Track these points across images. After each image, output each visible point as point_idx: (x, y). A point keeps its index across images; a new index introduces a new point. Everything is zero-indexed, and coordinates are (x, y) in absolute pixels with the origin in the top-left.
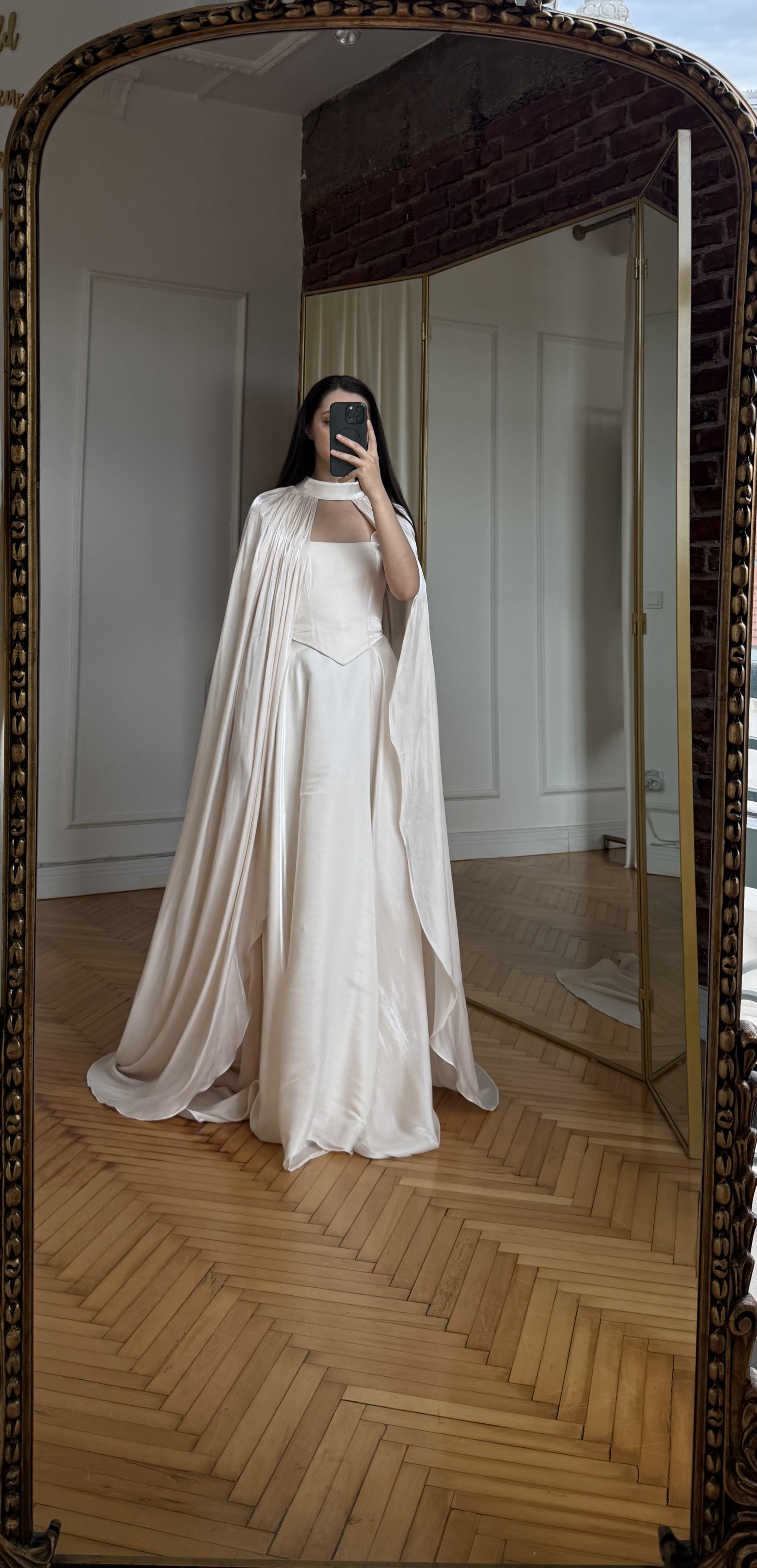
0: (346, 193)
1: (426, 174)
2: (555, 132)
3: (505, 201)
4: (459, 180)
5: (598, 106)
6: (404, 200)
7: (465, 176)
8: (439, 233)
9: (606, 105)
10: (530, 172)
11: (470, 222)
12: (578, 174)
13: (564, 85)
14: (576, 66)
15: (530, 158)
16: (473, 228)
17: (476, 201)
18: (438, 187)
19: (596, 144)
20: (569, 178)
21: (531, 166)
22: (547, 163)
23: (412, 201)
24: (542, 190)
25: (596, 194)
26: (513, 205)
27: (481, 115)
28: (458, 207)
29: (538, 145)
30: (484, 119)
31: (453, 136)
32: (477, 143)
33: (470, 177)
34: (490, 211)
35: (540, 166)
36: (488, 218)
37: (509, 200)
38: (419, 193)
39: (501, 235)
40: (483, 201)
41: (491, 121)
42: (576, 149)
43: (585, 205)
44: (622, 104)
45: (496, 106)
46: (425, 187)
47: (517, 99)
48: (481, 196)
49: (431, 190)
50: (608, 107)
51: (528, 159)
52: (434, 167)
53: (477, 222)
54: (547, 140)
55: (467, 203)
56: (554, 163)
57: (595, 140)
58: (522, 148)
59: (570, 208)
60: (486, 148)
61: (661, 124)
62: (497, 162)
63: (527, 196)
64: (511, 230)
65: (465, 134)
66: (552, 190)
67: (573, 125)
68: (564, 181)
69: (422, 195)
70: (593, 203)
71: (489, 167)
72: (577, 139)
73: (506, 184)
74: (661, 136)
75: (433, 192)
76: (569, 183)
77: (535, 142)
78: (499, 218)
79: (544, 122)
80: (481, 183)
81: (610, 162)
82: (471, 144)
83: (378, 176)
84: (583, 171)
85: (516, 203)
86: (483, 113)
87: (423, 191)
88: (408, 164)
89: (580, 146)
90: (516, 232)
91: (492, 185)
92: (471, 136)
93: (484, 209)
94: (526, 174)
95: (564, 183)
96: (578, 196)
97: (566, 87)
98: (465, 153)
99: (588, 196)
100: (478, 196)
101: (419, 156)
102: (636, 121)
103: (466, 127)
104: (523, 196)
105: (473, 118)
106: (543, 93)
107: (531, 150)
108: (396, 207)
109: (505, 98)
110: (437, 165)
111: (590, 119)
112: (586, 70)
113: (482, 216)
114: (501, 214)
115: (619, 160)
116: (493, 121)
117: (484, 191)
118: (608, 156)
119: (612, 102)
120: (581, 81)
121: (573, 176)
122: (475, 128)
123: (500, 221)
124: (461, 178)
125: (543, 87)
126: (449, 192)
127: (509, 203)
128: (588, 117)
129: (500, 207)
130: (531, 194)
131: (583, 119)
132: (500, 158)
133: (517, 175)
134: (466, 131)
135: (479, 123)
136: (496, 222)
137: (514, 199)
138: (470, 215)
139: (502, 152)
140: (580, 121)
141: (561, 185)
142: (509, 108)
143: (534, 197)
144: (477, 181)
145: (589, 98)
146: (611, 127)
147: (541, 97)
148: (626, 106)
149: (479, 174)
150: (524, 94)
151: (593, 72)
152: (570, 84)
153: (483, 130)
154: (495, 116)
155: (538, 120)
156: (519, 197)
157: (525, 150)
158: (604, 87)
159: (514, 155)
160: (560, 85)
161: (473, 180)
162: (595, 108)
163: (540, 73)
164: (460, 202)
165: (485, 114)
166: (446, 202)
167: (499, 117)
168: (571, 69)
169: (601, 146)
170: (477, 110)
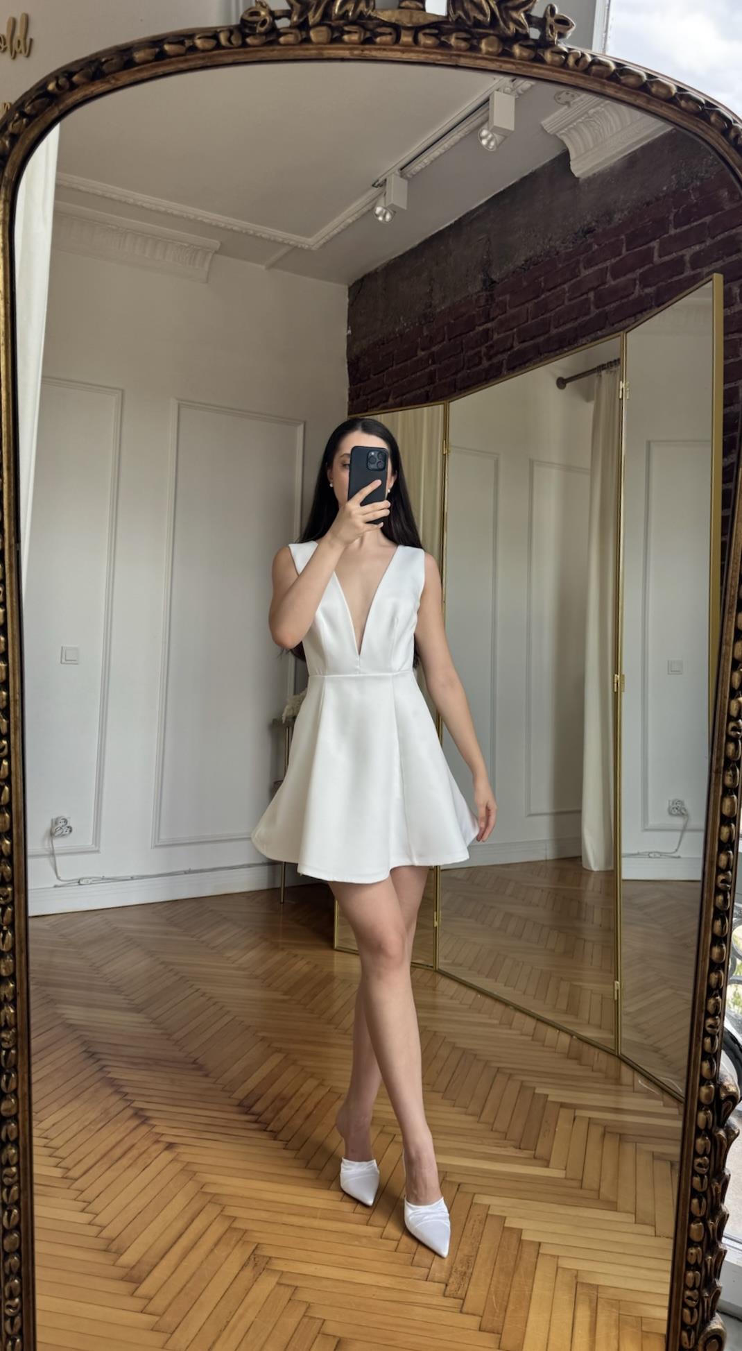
0: (383, 344)
1: (446, 327)
2: (549, 290)
3: (509, 345)
4: (472, 331)
5: (585, 268)
6: (428, 348)
7: (477, 328)
8: (456, 373)
9: (591, 267)
10: (529, 322)
11: (480, 363)
12: (568, 322)
13: (558, 253)
14: (569, 237)
15: (530, 311)
16: (483, 368)
17: (486, 347)
18: (455, 337)
19: (582, 298)
20: (561, 325)
21: (530, 317)
22: (542, 315)
23: (435, 349)
24: (539, 336)
26: (516, 349)
28: (471, 353)
29: (536, 301)
30: (493, 282)
31: (468, 296)
32: (487, 300)
33: (481, 328)
34: (497, 354)
35: (538, 317)
36: (495, 360)
37: (512, 344)
38: (440, 343)
39: (506, 370)
40: (492, 346)
41: (499, 283)
42: (567, 303)
44: (605, 265)
45: (503, 271)
46: (445, 338)
47: (520, 265)
48: (489, 343)
49: (450, 340)
50: (593, 268)
51: (528, 312)
52: (452, 321)
53: (485, 363)
54: (543, 296)
55: (479, 349)
56: (549, 315)
57: (582, 295)
58: (523, 304)
60: (494, 305)
61: (635, 280)
62: (503, 316)
63: (527, 341)
64: (513, 368)
65: (478, 294)
66: (546, 336)
67: (564, 283)
68: (557, 328)
69: (443, 344)
71: (496, 320)
72: (567, 294)
73: (508, 333)
74: (634, 289)
75: (452, 341)
76: (560, 330)
77: (534, 298)
78: (503, 360)
79: (542, 283)
80: (490, 332)
81: (595, 311)
82: (482, 302)
83: (408, 330)
84: (572, 320)
85: (517, 347)
86: (492, 277)
87: (443, 340)
88: (432, 319)
89: (571, 300)
90: (517, 368)
91: (498, 333)
92: (483, 295)
93: (492, 352)
94: (526, 324)
95: (557, 330)
97: (560, 254)
98: (477, 309)
100: (486, 342)
101: (441, 312)
102: (615, 277)
103: (479, 288)
104: (524, 341)
105: (484, 282)
106: (540, 260)
107: (530, 305)
108: (421, 354)
109: (510, 265)
110: (455, 320)
111: (579, 278)
112: (576, 240)
113: (490, 358)
114: (505, 356)
115: (601, 310)
116: (501, 283)
117: (492, 339)
118: (592, 307)
119: (597, 264)
120: (571, 249)
121: (563, 324)
122: (486, 290)
123: (504, 362)
124: (475, 329)
125: (541, 255)
126: (464, 341)
127: (512, 347)
128: (577, 276)
129: (505, 351)
131: (573, 278)
132: (505, 312)
133: (520, 325)
134: (479, 292)
135: (489, 285)
136: (501, 363)
137: (516, 344)
138: (481, 358)
139: (508, 307)
140: (571, 280)
141: (554, 331)
142: (514, 272)
143: (532, 342)
144: (487, 331)
145: (578, 262)
146: (595, 284)
147: (540, 263)
148: (607, 267)
149: (489, 325)
150: (526, 261)
151: (581, 241)
152: (563, 252)
153: (492, 290)
154: (503, 279)
155: (536, 281)
156: (520, 343)
157: (527, 305)
158: (590, 252)
159: (517, 309)
160: (555, 253)
161: (484, 330)
162: (583, 270)
163: (538, 244)
164: (473, 348)
165: (494, 277)
166: (462, 349)
167: (506, 280)
168: (564, 239)
169: (587, 299)
170: (488, 275)
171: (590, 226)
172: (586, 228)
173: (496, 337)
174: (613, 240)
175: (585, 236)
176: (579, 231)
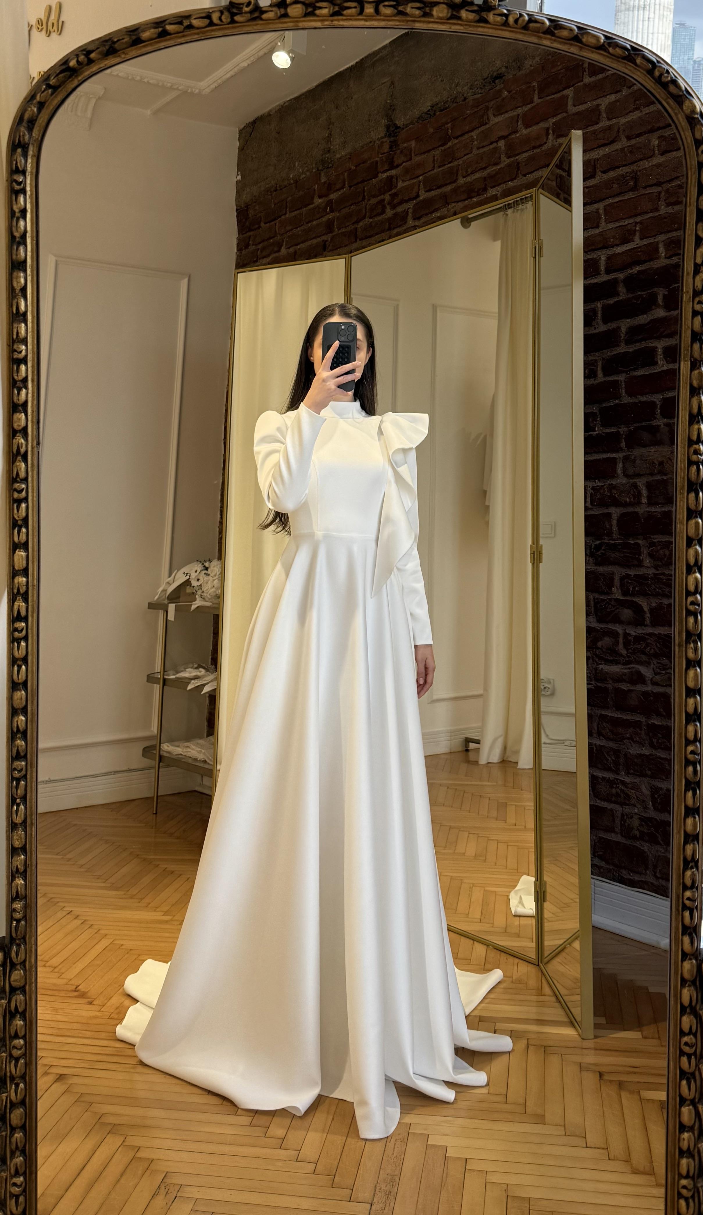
0: (276, 190)
1: (346, 174)
2: (457, 138)
3: (414, 194)
4: (375, 178)
5: (496, 115)
6: (327, 195)
7: (380, 175)
8: (357, 222)
9: (501, 114)
10: (436, 170)
11: (383, 212)
12: (477, 172)
13: (465, 99)
14: (476, 83)
15: (436, 158)
16: (387, 217)
17: (390, 195)
18: (356, 185)
19: (491, 147)
20: (469, 175)
21: (436, 166)
22: (451, 163)
23: (333, 196)
24: (446, 185)
25: (492, 187)
26: (422, 198)
27: (396, 124)
28: (373, 201)
29: (443, 148)
30: (397, 127)
31: (371, 142)
32: (391, 147)
33: (384, 176)
34: (401, 203)
35: (444, 165)
36: (400, 209)
37: (418, 193)
38: (339, 190)
39: (410, 222)
40: (396, 195)
41: (403, 129)
42: (475, 151)
43: (482, 197)
44: (515, 113)
45: (408, 117)
46: (344, 185)
47: (426, 111)
48: (393, 191)
49: (350, 187)
50: (503, 116)
51: (434, 160)
52: (353, 168)
53: (389, 213)
54: (450, 144)
55: (382, 197)
56: (456, 163)
57: (492, 143)
58: (429, 151)
59: (469, 200)
60: (398, 151)
61: (548, 129)
62: (408, 163)
63: (433, 190)
64: (419, 218)
65: (381, 140)
66: (454, 185)
67: (472, 131)
68: (464, 177)
69: (342, 191)
70: (489, 195)
71: (402, 167)
72: (476, 143)
73: (414, 181)
74: (547, 139)
75: (353, 188)
76: (469, 179)
77: (441, 146)
78: (408, 208)
79: (448, 129)
80: (394, 180)
81: (505, 161)
82: (386, 148)
83: (304, 176)
84: (481, 169)
85: (423, 195)
86: (397, 122)
87: (343, 188)
88: (331, 165)
89: (478, 148)
90: (423, 220)
91: (403, 181)
92: (386, 142)
93: (395, 201)
94: (433, 172)
95: (465, 179)
96: (476, 190)
97: (467, 101)
98: (380, 156)
99: (485, 190)
100: (391, 190)
101: (340, 158)
102: (527, 126)
103: (382, 134)
104: (430, 190)
105: (388, 127)
106: (447, 106)
107: (437, 152)
108: (318, 201)
109: (415, 110)
110: (356, 166)
111: (487, 126)
112: (484, 86)
113: (394, 207)
114: (411, 205)
115: (512, 159)
116: (405, 130)
117: (396, 187)
118: (503, 157)
119: (507, 112)
120: (480, 95)
121: (472, 173)
122: (390, 136)
123: (410, 211)
124: (376, 176)
125: (447, 101)
126: (366, 188)
127: (418, 196)
128: (486, 124)
129: (410, 199)
130: (436, 189)
131: (480, 127)
132: (410, 159)
133: (426, 173)
134: (382, 138)
135: (393, 131)
136: (407, 212)
137: (422, 192)
138: (384, 207)
139: (413, 155)
140: (478, 127)
141: (461, 181)
142: (419, 118)
143: (439, 191)
144: (390, 178)
145: (487, 108)
146: (505, 133)
147: (446, 108)
148: (518, 115)
149: (393, 172)
150: (432, 107)
151: (490, 87)
152: (471, 98)
153: (396, 136)
154: (407, 126)
155: (443, 128)
156: (427, 191)
157: (433, 152)
158: (500, 99)
159: (423, 156)
160: (462, 98)
161: (388, 177)
162: (492, 117)
163: (445, 89)
164: (375, 196)
165: (399, 123)
166: (364, 196)
167: (411, 126)
168: (471, 85)
169: (496, 148)
170: (391, 120)
171: (499, 72)
172: (495, 74)
173: (400, 184)
174: (524, 87)
175: (494, 82)
176: (487, 78)
